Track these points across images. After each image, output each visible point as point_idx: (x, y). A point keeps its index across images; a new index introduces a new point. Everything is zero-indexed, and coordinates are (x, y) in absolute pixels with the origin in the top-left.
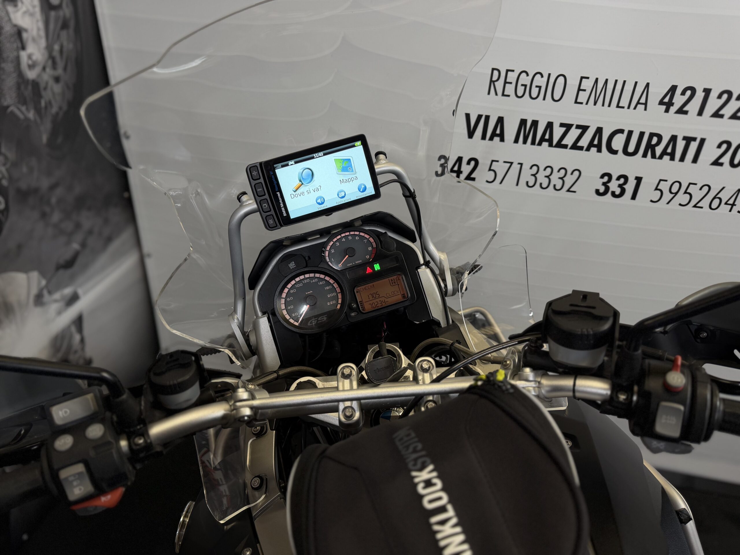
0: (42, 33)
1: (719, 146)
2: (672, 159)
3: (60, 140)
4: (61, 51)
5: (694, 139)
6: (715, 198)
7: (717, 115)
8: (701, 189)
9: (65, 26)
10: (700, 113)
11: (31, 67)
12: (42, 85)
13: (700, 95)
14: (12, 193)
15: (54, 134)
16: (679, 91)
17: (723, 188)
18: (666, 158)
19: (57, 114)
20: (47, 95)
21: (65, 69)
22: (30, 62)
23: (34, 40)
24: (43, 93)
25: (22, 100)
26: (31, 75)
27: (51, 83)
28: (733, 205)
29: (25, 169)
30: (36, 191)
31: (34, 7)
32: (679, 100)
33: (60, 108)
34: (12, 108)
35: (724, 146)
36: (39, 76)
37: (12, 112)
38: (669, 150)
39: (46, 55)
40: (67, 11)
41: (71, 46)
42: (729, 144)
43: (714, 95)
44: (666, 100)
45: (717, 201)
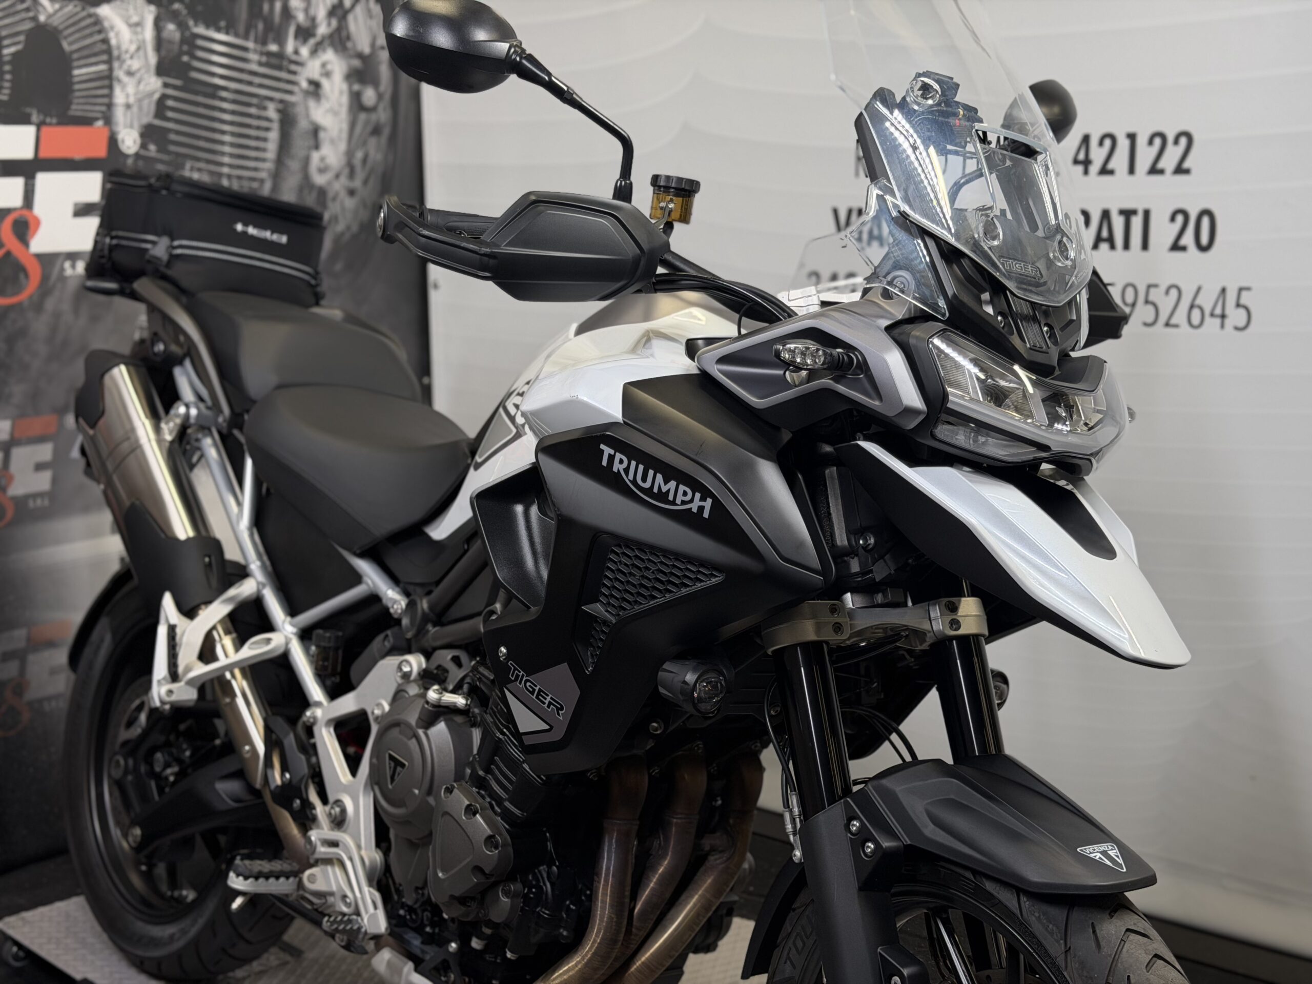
0: (345, 136)
1: (1173, 219)
2: (1113, 247)
4: (365, 160)
5: (1134, 212)
6: (1192, 307)
7: (1154, 170)
8: (1167, 292)
9: (376, 131)
10: (1132, 170)
11: (322, 171)
12: (330, 195)
13: (1123, 144)
16: (1094, 142)
17: (1199, 289)
18: (1104, 246)
19: (342, 234)
20: (334, 208)
21: (365, 182)
22: (322, 165)
24: (330, 204)
27: (343, 194)
28: (1223, 316)
31: (340, 105)
32: (1098, 155)
35: (1180, 219)
36: (329, 183)
38: (1105, 234)
39: (343, 160)
41: (379, 157)
42: (1186, 215)
43: (1142, 141)
44: (1081, 156)
45: (1196, 314)
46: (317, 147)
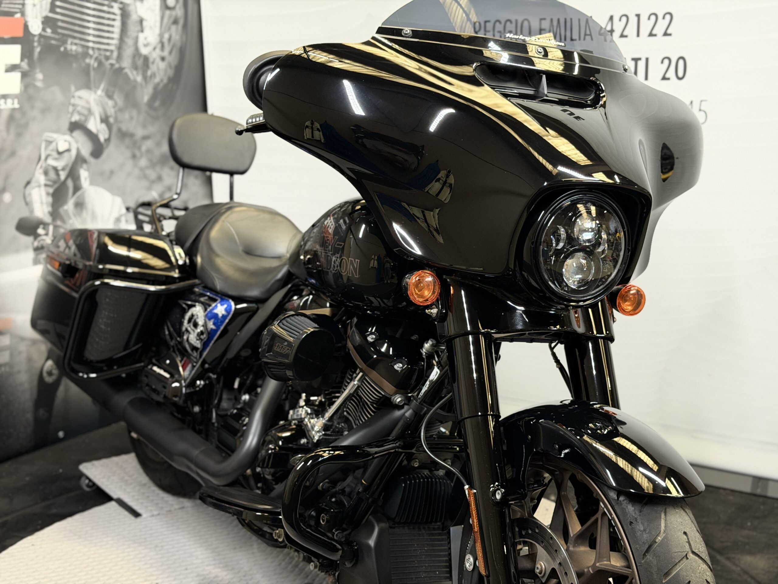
0: (158, 24)
1: (662, 62)
3: (157, 104)
4: (170, 39)
5: (640, 59)
7: (651, 35)
9: (175, 22)
10: (638, 35)
11: (146, 45)
12: (151, 60)
13: (633, 20)
14: (115, 129)
15: (153, 98)
16: (616, 20)
19: (158, 84)
20: (153, 68)
21: (170, 53)
22: (145, 42)
23: (151, 28)
24: (151, 66)
25: (135, 67)
26: (144, 51)
27: (158, 60)
29: (127, 116)
30: (132, 135)
31: (155, 6)
32: (618, 27)
33: (162, 80)
34: (127, 71)
35: (666, 62)
36: (150, 53)
37: (126, 74)
39: (158, 39)
40: (179, 12)
41: (178, 37)
42: (670, 60)
43: (644, 18)
44: (609, 28)
46: (142, 31)
